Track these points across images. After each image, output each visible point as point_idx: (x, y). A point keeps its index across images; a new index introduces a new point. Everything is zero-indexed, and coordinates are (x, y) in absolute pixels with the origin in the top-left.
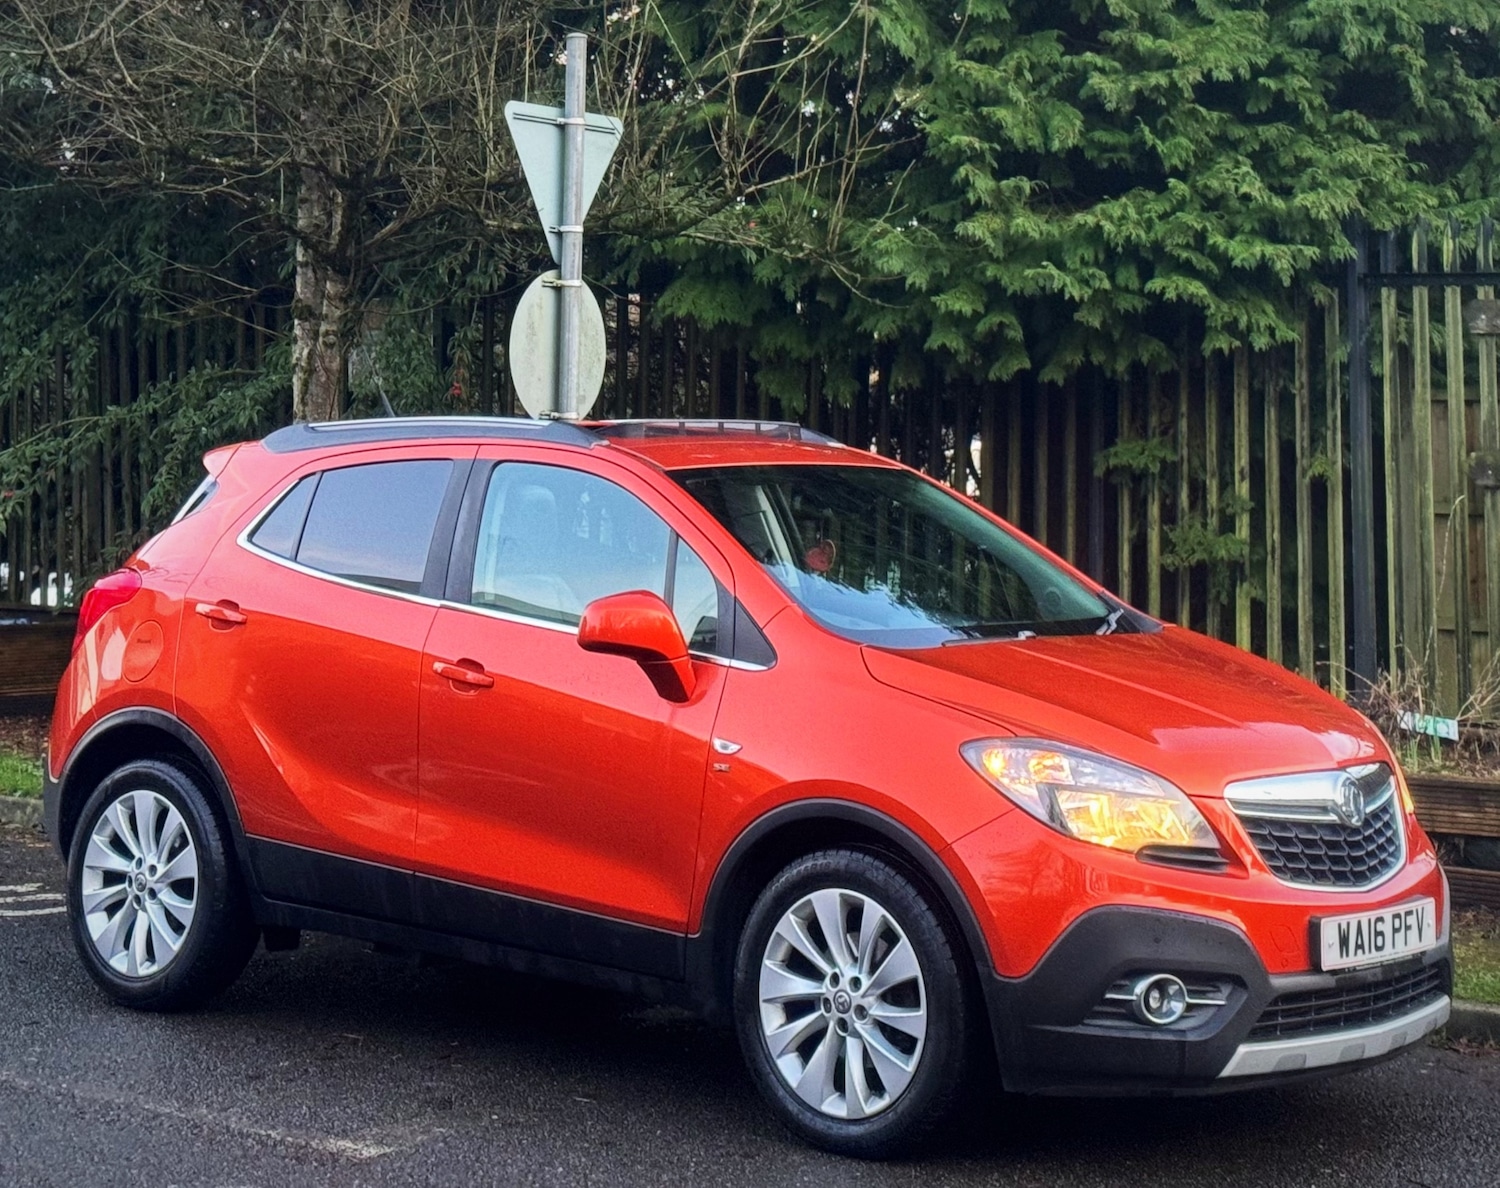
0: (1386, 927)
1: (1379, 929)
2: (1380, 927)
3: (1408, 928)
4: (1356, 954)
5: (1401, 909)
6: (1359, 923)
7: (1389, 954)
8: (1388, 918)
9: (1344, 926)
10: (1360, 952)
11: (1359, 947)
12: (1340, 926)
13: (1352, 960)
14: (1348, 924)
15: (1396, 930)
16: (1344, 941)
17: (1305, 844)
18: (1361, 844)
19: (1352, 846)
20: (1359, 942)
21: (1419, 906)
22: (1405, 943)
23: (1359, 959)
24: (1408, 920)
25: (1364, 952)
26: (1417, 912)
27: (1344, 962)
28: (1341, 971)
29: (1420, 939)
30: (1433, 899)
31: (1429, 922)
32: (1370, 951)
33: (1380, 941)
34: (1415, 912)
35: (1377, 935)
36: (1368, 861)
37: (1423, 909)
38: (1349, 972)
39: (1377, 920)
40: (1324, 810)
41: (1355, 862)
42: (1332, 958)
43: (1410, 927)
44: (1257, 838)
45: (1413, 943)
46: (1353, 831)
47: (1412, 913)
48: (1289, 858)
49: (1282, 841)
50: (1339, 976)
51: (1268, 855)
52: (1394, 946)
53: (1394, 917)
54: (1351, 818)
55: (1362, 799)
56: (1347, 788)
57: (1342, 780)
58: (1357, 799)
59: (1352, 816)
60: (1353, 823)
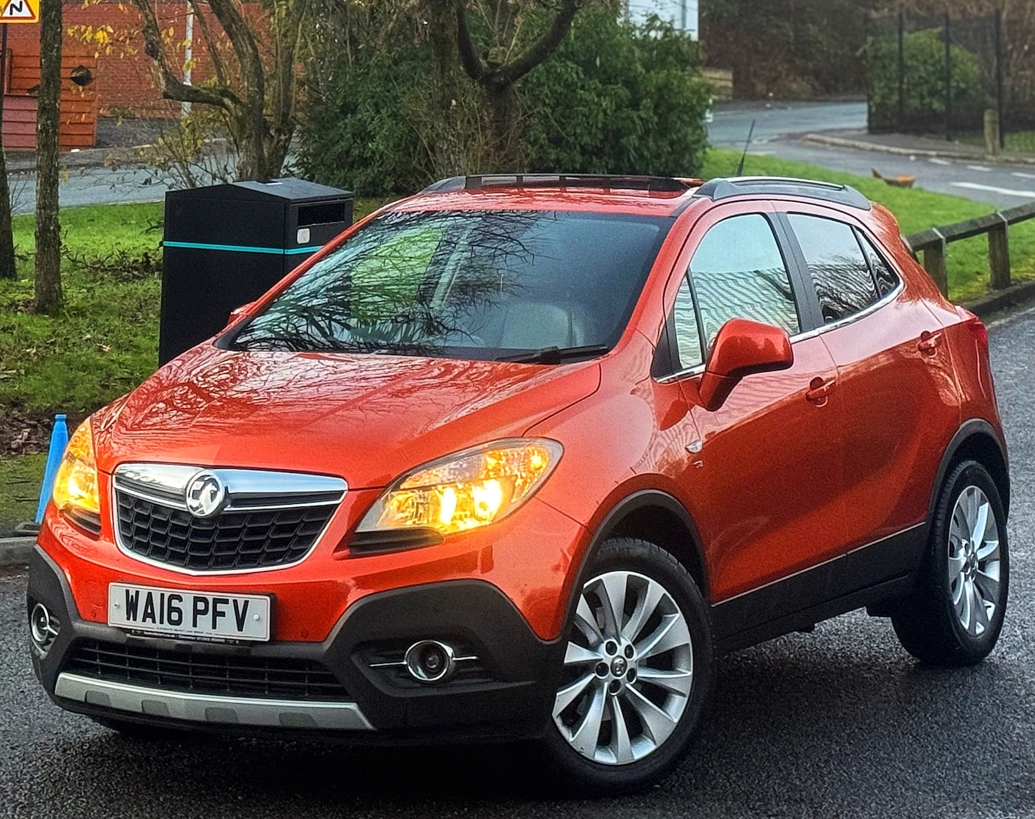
1: (173, 605)
2: (175, 603)
3: (216, 614)
4: (144, 620)
5: (210, 596)
6: (150, 594)
7: (186, 628)
8: (188, 597)
9: (132, 593)
10: (149, 620)
11: (149, 615)
12: (127, 592)
13: (138, 624)
14: (137, 593)
15: (196, 612)
16: (132, 607)
17: (157, 523)
18: (206, 534)
19: (196, 534)
20: (149, 611)
21: (241, 599)
22: (214, 627)
23: (148, 625)
24: (220, 607)
25: (154, 621)
26: (235, 602)
27: (130, 624)
28: (129, 631)
29: (240, 628)
30: (268, 598)
31: (256, 617)
32: (162, 622)
33: (175, 616)
34: (231, 602)
35: (172, 609)
36: (212, 550)
37: (246, 603)
38: (136, 634)
39: (172, 597)
40: (181, 498)
41: (195, 547)
42: (117, 617)
43: (223, 614)
44: (123, 511)
45: (227, 629)
46: (196, 520)
47: (226, 602)
48: (139, 531)
49: (139, 517)
50: (128, 635)
51: (125, 526)
52: (195, 625)
53: (196, 600)
54: (195, 509)
55: (220, 496)
56: (203, 483)
57: (199, 475)
58: (213, 495)
59: (197, 508)
60: (196, 513)
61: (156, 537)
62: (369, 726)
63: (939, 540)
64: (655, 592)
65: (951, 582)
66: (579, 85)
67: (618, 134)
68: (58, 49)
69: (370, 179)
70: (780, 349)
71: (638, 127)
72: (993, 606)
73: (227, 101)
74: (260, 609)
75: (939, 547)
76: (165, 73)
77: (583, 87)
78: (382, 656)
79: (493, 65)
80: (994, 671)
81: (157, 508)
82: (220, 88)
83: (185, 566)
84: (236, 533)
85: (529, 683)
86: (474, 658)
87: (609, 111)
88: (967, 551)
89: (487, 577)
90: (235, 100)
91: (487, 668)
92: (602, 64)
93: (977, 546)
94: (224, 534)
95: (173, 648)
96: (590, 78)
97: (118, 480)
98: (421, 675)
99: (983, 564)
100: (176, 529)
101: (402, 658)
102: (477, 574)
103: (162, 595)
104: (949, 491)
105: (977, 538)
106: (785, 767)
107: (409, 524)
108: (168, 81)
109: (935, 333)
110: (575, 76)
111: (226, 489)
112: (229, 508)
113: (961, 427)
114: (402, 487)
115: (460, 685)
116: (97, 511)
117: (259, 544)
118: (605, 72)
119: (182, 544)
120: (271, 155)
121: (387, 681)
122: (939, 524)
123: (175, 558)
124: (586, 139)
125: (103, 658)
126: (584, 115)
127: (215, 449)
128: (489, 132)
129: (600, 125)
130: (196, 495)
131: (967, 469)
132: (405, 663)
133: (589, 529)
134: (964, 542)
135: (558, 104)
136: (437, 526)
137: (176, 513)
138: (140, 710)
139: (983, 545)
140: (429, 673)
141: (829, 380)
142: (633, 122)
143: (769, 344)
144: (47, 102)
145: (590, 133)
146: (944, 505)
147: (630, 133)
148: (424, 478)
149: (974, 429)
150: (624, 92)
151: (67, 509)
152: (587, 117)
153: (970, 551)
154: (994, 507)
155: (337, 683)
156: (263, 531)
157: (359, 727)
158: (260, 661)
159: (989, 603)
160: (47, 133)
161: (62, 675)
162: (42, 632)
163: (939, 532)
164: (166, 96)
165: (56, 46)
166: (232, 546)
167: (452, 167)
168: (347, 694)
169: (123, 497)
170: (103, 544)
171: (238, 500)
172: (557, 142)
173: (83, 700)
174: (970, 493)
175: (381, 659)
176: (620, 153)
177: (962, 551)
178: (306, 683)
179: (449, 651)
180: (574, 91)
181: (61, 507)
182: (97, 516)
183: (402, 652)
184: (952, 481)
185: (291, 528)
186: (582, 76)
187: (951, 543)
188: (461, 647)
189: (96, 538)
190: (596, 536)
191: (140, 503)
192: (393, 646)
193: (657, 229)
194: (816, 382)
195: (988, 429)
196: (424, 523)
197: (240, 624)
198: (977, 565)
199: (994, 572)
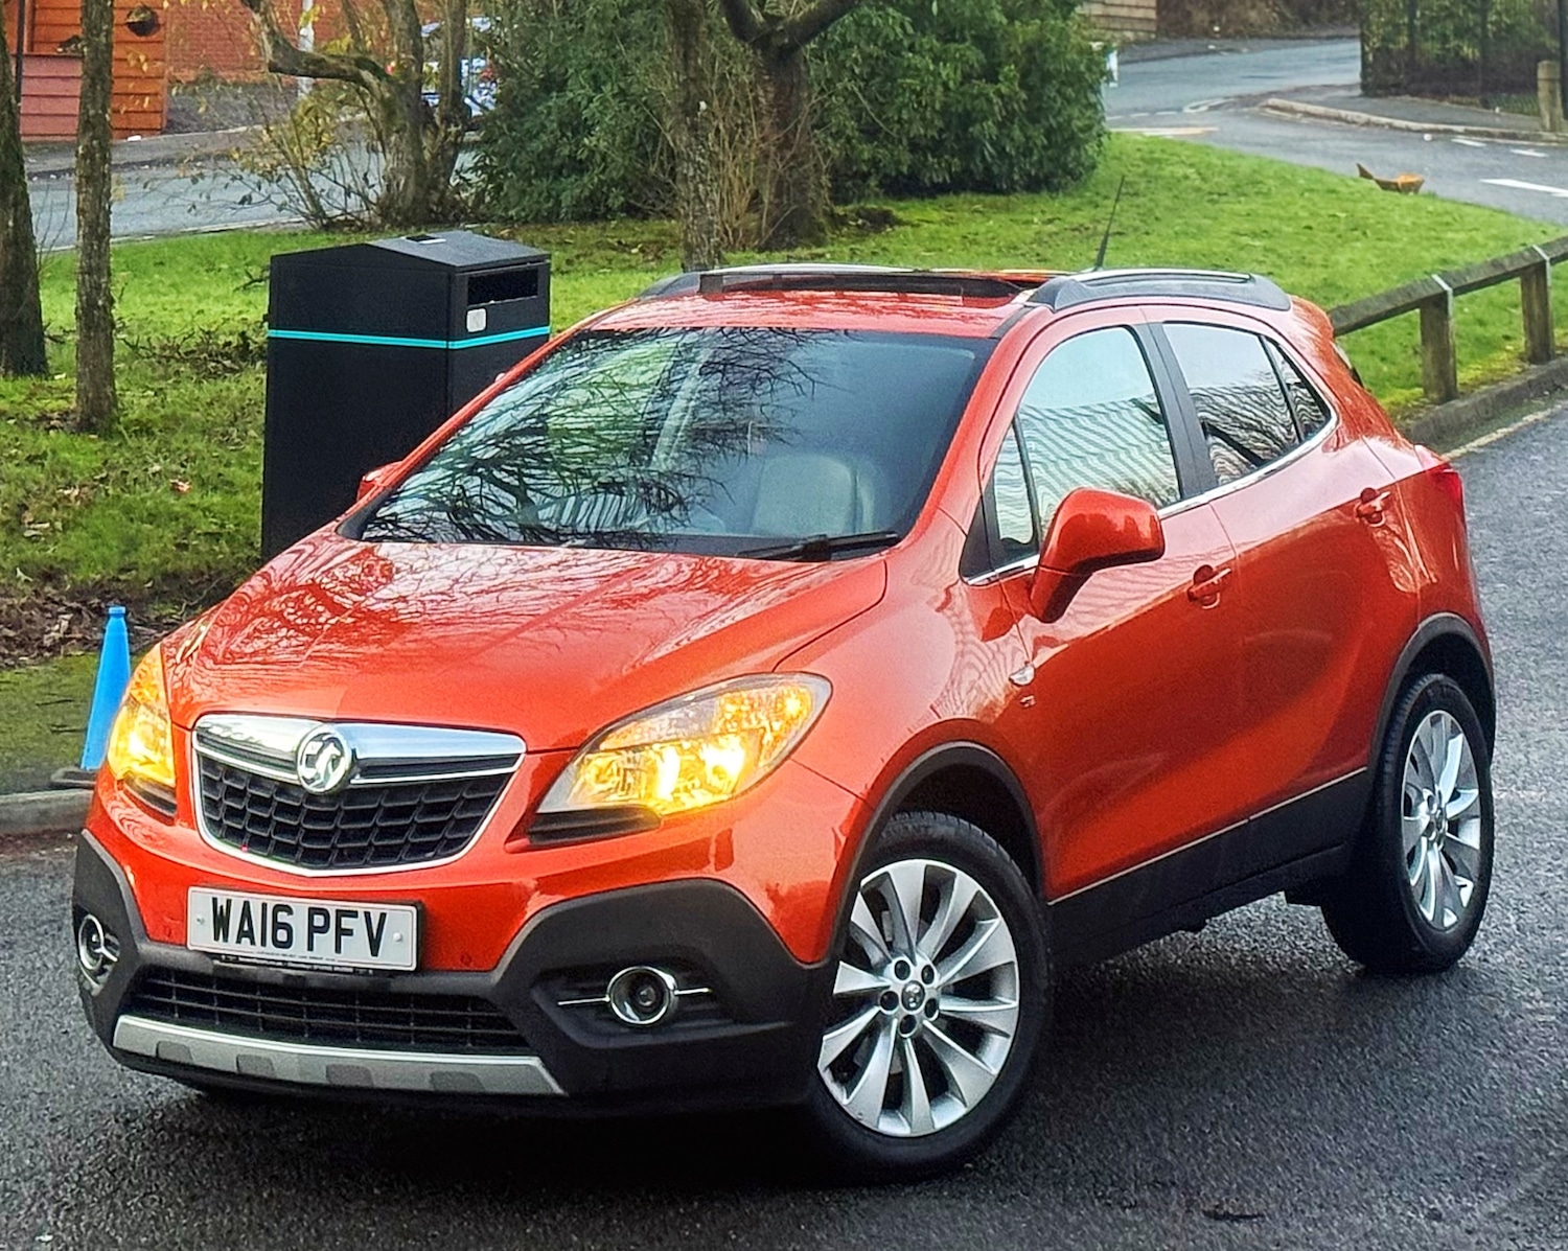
0: (299, 922)
1: (279, 920)
2: (282, 917)
3: (341, 932)
4: (239, 941)
5: (332, 907)
6: (246, 904)
7: (298, 952)
8: (301, 907)
9: (222, 902)
10: (246, 940)
11: (245, 934)
12: (215, 900)
13: (230, 947)
14: (229, 902)
15: (313, 929)
16: (221, 921)
17: (256, 801)
18: (328, 817)
19: (312, 816)
20: (246, 928)
21: (376, 910)
22: (338, 949)
23: (245, 949)
24: (346, 923)
25: (253, 942)
26: (367, 915)
27: (219, 947)
28: (217, 956)
29: (375, 952)
30: (414, 909)
31: (397, 936)
32: (263, 943)
33: (282, 935)
34: (361, 915)
35: (277, 926)
36: (334, 840)
37: (383, 916)
38: (227, 961)
39: (278, 908)
40: (290, 766)
41: (310, 836)
42: (200, 936)
43: (349, 932)
44: (209, 783)
45: (355, 954)
46: (312, 798)
47: (354, 914)
48: (232, 813)
49: (231, 793)
50: (217, 962)
51: (211, 805)
52: (310, 948)
53: (313, 912)
54: (310, 781)
55: (345, 763)
56: (320, 744)
57: (315, 733)
58: (335, 761)
59: (313, 780)
60: (311, 788)
61: (256, 821)
62: (557, 1090)
63: (1387, 792)
64: (965, 888)
65: (1406, 852)
66: (906, 43)
67: (968, 119)
68: (109, 33)
69: (587, 193)
70: (1145, 531)
71: (996, 108)
72: (1470, 885)
73: (366, 75)
74: (402, 925)
75: (1387, 802)
76: (272, 33)
77: (911, 48)
78: (575, 989)
79: (772, 20)
80: (1469, 981)
81: (256, 780)
82: (356, 55)
83: (296, 864)
84: (366, 815)
85: (783, 1024)
86: (705, 990)
87: (951, 84)
88: (1430, 806)
89: (725, 875)
90: (378, 72)
91: (723, 1004)
92: (940, 11)
93: (1446, 797)
94: (352, 817)
95: (279, 980)
96: (924, 34)
97: (200, 738)
98: (629, 1015)
99: (1455, 825)
100: (283, 809)
101: (603, 991)
102: (710, 871)
103: (264, 906)
104: (1402, 720)
105: (1446, 786)
106: (1154, 1134)
107: (614, 800)
108: (276, 45)
109: (1382, 490)
110: (898, 30)
111: (354, 751)
112: (358, 780)
113: (1420, 626)
114: (603, 746)
115: (684, 1030)
116: (170, 781)
117: (400, 831)
118: (946, 23)
119: (292, 831)
120: (434, 157)
121: (582, 1025)
122: (1389, 768)
123: (283, 851)
124: (918, 129)
125: (182, 994)
126: (913, 91)
127: (339, 693)
128: (767, 121)
129: (938, 106)
130: (311, 761)
131: (1430, 686)
132: (607, 999)
133: (867, 804)
134: (1427, 793)
135: (873, 74)
136: (651, 804)
137: (283, 788)
138: (235, 1069)
139: (1455, 796)
140: (642, 1012)
141: (1222, 569)
142: (989, 101)
143: (1131, 524)
144: (92, 112)
145: (923, 119)
146: (1395, 743)
147: (985, 119)
148: (632, 733)
149: (1440, 629)
150: (975, 55)
151: (128, 779)
152: (919, 94)
153: (1435, 806)
154: (1471, 739)
155: (513, 1028)
156: (405, 812)
157: (541, 1090)
158: (403, 998)
159: (1463, 881)
160: (93, 159)
161: (123, 1019)
162: (94, 956)
163: (1387, 780)
164: (273, 68)
165: (105, 27)
166: (364, 834)
167: (701, 202)
168: (527, 1045)
169: (208, 763)
170: (179, 831)
171: (370, 768)
172: (871, 133)
173: (153, 1053)
174: (1435, 721)
175: (575, 994)
176: (969, 148)
177: (1423, 807)
178: (469, 1029)
179: (670, 981)
180: (898, 54)
181: (119, 776)
182: (172, 791)
183: (602, 983)
184: (1408, 707)
185: (446, 808)
186: (910, 30)
187: (1406, 795)
188: (687, 974)
189: (169, 822)
190: (879, 812)
191: (231, 771)
192: (589, 975)
193: (972, 355)
194: (1204, 573)
195: (1462, 628)
196: (633, 799)
197: (375, 945)
198: (1445, 825)
199: (1471, 836)
